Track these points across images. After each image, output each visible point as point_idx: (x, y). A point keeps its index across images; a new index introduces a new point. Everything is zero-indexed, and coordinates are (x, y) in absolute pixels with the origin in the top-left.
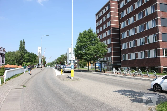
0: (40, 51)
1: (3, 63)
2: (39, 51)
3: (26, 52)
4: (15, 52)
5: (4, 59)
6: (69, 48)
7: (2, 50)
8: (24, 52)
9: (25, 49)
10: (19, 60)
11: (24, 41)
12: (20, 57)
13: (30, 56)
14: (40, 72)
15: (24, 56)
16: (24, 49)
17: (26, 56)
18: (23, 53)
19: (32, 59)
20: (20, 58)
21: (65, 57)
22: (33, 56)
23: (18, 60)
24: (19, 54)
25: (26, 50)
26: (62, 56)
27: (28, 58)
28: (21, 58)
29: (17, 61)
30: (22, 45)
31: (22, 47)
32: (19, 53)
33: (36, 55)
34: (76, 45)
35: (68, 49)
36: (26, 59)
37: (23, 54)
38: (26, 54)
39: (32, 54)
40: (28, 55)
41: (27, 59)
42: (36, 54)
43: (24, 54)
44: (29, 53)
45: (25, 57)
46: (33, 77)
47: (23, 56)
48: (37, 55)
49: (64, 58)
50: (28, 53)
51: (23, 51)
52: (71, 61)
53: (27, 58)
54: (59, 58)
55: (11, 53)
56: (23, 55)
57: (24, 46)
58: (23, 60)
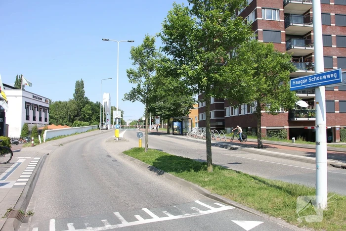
0: (107, 101)
1: (46, 123)
3: (87, 102)
4: (66, 102)
5: (48, 114)
7: (44, 101)
8: (83, 102)
9: (85, 96)
10: (74, 117)
11: (82, 82)
12: (76, 111)
15: (84, 109)
16: (83, 97)
17: (86, 109)
18: (82, 104)
19: (97, 114)
20: (76, 113)
23: (72, 117)
24: (74, 106)
25: (86, 98)
27: (90, 112)
28: (78, 113)
29: (70, 118)
30: (79, 89)
31: (80, 92)
32: (74, 103)
36: (86, 114)
38: (87, 106)
39: (98, 105)
40: (89, 107)
41: (89, 114)
44: (93, 103)
45: (84, 111)
47: (81, 108)
51: (80, 99)
52: (116, 119)
53: (88, 112)
55: (59, 104)
56: (82, 107)
57: (83, 90)
58: (80, 117)
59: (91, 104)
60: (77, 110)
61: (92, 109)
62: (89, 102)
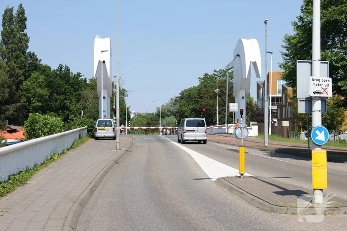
0: (106, 57)
2: (98, 57)
3: (34, 65)
6: (244, 40)
8: (25, 66)
9: (28, 51)
10: (2, 104)
11: (21, 12)
12: (7, 90)
13: (50, 82)
14: (119, 158)
15: (26, 84)
16: (24, 52)
17: (33, 84)
18: (21, 72)
19: (62, 97)
20: (7, 95)
21: (222, 86)
22: (67, 82)
25: (32, 56)
26: (207, 80)
27: (45, 92)
28: (11, 94)
30: (12, 30)
31: (15, 40)
33: (83, 77)
34: (297, 20)
35: (240, 43)
36: (34, 96)
37: (18, 76)
38: (34, 75)
39: (64, 74)
40: (42, 78)
41: (41, 96)
42: (79, 75)
43: (24, 74)
44: (49, 68)
45: (28, 90)
46: (95, 186)
47: (21, 82)
48: (85, 80)
49: (217, 90)
50: (44, 71)
51: (17, 57)
53: (39, 91)
54: (190, 90)
56: (22, 78)
57: (25, 35)
58: (19, 104)
59: (45, 70)
60: (9, 87)
61: (49, 85)
62: (38, 66)
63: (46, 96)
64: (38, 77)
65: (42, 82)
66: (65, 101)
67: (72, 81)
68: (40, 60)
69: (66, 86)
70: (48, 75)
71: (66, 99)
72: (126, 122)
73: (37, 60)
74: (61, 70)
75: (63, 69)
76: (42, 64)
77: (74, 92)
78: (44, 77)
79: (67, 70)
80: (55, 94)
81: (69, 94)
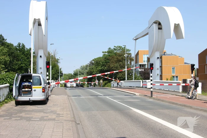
3: (2, 43)
13: (12, 53)
19: (20, 62)
22: (23, 53)
25: (1, 37)
27: (8, 59)
38: (1, 48)
39: (21, 49)
40: (6, 50)
42: (30, 49)
44: (13, 45)
59: (9, 46)
62: (4, 43)
63: (8, 61)
64: (3, 49)
65: (6, 52)
66: (22, 65)
67: (26, 53)
68: (6, 39)
69: (22, 56)
70: (11, 48)
71: (22, 64)
72: (59, 77)
73: (4, 39)
74: (19, 46)
75: (21, 46)
76: (7, 42)
77: (27, 59)
78: (7, 49)
79: (23, 46)
80: (15, 61)
81: (24, 60)
